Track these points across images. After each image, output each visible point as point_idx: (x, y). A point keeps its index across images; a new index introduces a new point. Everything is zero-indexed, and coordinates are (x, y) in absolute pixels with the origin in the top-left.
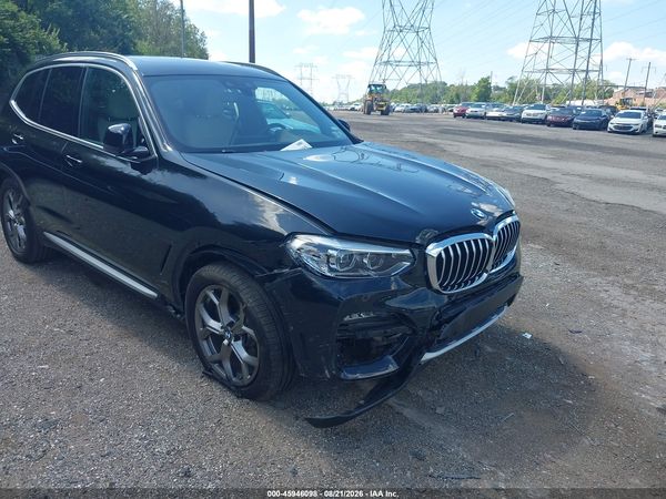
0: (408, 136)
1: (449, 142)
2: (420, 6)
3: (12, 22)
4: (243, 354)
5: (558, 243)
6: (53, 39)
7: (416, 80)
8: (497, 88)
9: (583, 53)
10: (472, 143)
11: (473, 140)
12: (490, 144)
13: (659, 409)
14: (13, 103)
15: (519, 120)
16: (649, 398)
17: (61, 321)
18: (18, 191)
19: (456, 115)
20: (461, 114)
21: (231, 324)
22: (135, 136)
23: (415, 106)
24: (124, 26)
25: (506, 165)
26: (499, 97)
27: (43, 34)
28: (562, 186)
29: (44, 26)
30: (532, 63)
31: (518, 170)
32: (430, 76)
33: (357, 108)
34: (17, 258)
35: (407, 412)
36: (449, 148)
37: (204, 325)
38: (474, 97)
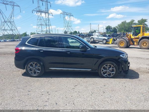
9: (48, 28)
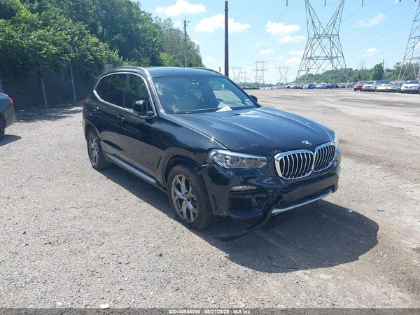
0: (319, 103)
1: (344, 107)
2: (332, 21)
3: (95, 48)
4: (191, 207)
5: (392, 166)
6: (115, 55)
7: (330, 68)
8: (388, 70)
10: (360, 107)
11: (361, 105)
12: (373, 108)
13: (413, 249)
14: (95, 92)
15: (400, 91)
16: (410, 243)
17: (113, 195)
18: (96, 134)
19: (355, 90)
20: (359, 89)
21: (186, 193)
22: (147, 106)
23: (329, 85)
24: (153, 45)
25: (378, 120)
26: (390, 76)
27: (111, 52)
28: (410, 133)
29: (111, 48)
30: (411, 54)
31: (385, 123)
32: (339, 65)
33: (291, 86)
34: (94, 167)
35: (270, 240)
36: (343, 111)
37: (175, 195)
38: (371, 77)
